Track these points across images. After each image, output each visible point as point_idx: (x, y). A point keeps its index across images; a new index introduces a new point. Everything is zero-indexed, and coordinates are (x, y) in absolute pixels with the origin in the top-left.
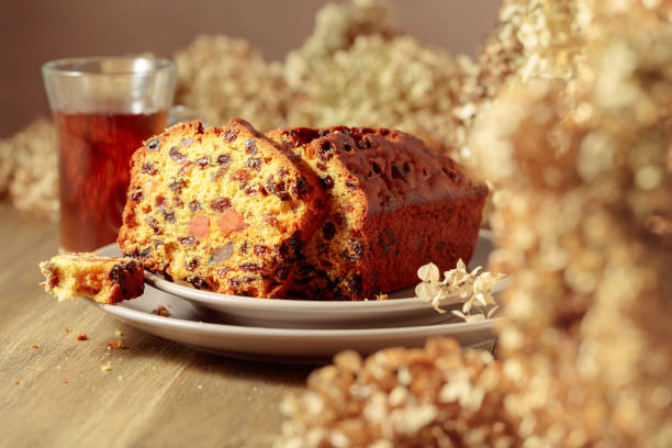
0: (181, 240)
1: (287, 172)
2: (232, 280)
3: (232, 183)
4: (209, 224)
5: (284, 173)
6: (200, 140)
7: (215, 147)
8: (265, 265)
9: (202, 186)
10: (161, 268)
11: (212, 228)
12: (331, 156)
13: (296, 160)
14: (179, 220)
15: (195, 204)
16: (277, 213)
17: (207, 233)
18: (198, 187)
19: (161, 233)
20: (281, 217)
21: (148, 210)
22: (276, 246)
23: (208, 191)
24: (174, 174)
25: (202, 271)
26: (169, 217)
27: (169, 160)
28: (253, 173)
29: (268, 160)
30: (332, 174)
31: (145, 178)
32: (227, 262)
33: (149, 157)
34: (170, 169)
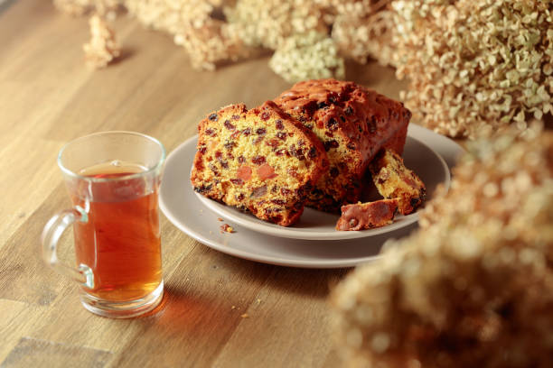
0: (232, 180)
1: (304, 143)
2: (265, 209)
3: (267, 147)
4: (251, 173)
5: (301, 144)
6: (245, 117)
7: (256, 123)
8: (287, 201)
9: (246, 147)
10: (219, 198)
11: (253, 174)
12: (336, 129)
13: (308, 132)
14: (231, 168)
15: (241, 159)
16: (297, 169)
17: (249, 178)
18: (244, 147)
19: (219, 175)
20: (299, 171)
21: (210, 159)
22: (295, 190)
23: (251, 151)
24: (228, 137)
25: (247, 202)
26: (224, 165)
27: (224, 128)
28: (281, 141)
29: (291, 135)
30: (337, 139)
31: (208, 138)
32: (262, 197)
33: (211, 125)
34: (225, 135)
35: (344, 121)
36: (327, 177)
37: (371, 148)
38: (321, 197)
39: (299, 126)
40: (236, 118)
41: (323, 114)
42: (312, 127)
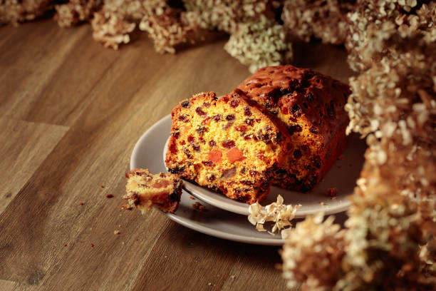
0: (204, 163)
1: (271, 129)
2: (235, 189)
3: (236, 132)
4: (222, 156)
5: (268, 129)
6: (215, 104)
7: (225, 110)
8: (255, 182)
9: (217, 132)
10: (192, 179)
11: (223, 157)
12: (300, 115)
13: (274, 118)
14: (202, 151)
15: (212, 143)
16: (264, 152)
17: (219, 160)
18: (214, 132)
19: (192, 158)
20: (266, 154)
21: (183, 143)
22: (263, 172)
23: (221, 135)
24: (199, 123)
25: (218, 182)
26: (197, 149)
27: (196, 115)
28: (250, 127)
29: (258, 121)
30: (300, 124)
31: (181, 124)
32: (232, 178)
33: (184, 112)
34: (197, 121)
35: (307, 107)
36: (290, 158)
37: (331, 132)
38: (285, 176)
39: (266, 112)
40: (207, 105)
41: (287, 101)
42: (277, 113)
